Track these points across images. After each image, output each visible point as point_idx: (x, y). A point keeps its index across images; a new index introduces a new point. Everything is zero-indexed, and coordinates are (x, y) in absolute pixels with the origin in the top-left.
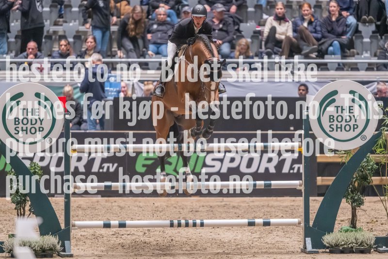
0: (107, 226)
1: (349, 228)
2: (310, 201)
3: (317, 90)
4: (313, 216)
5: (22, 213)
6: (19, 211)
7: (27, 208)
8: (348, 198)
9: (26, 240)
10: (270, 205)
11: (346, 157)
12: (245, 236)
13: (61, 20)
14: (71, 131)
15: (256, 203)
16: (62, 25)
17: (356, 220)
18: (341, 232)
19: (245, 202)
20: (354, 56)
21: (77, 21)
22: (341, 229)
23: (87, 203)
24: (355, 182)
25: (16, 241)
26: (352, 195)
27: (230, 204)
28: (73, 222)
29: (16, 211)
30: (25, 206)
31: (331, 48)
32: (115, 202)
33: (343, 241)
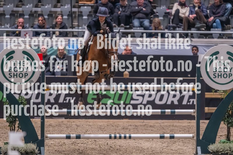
0: (68, 137)
1: (225, 141)
2: (200, 123)
3: (206, 51)
4: (202, 132)
5: (13, 129)
6: (11, 127)
7: (17, 125)
8: (225, 121)
9: (16, 146)
10: (174, 125)
11: (224, 95)
12: (158, 145)
13: (40, 4)
14: (45, 76)
15: (165, 124)
16: (40, 7)
17: (230, 136)
18: (220, 143)
19: (158, 123)
20: (230, 29)
21: (50, 5)
22: (220, 141)
23: (55, 122)
24: (229, 111)
25: (9, 147)
26: (227, 119)
27: (148, 124)
28: (46, 135)
29: (9, 127)
30: (15, 124)
31: (215, 24)
32: (74, 122)
33: (222, 149)
